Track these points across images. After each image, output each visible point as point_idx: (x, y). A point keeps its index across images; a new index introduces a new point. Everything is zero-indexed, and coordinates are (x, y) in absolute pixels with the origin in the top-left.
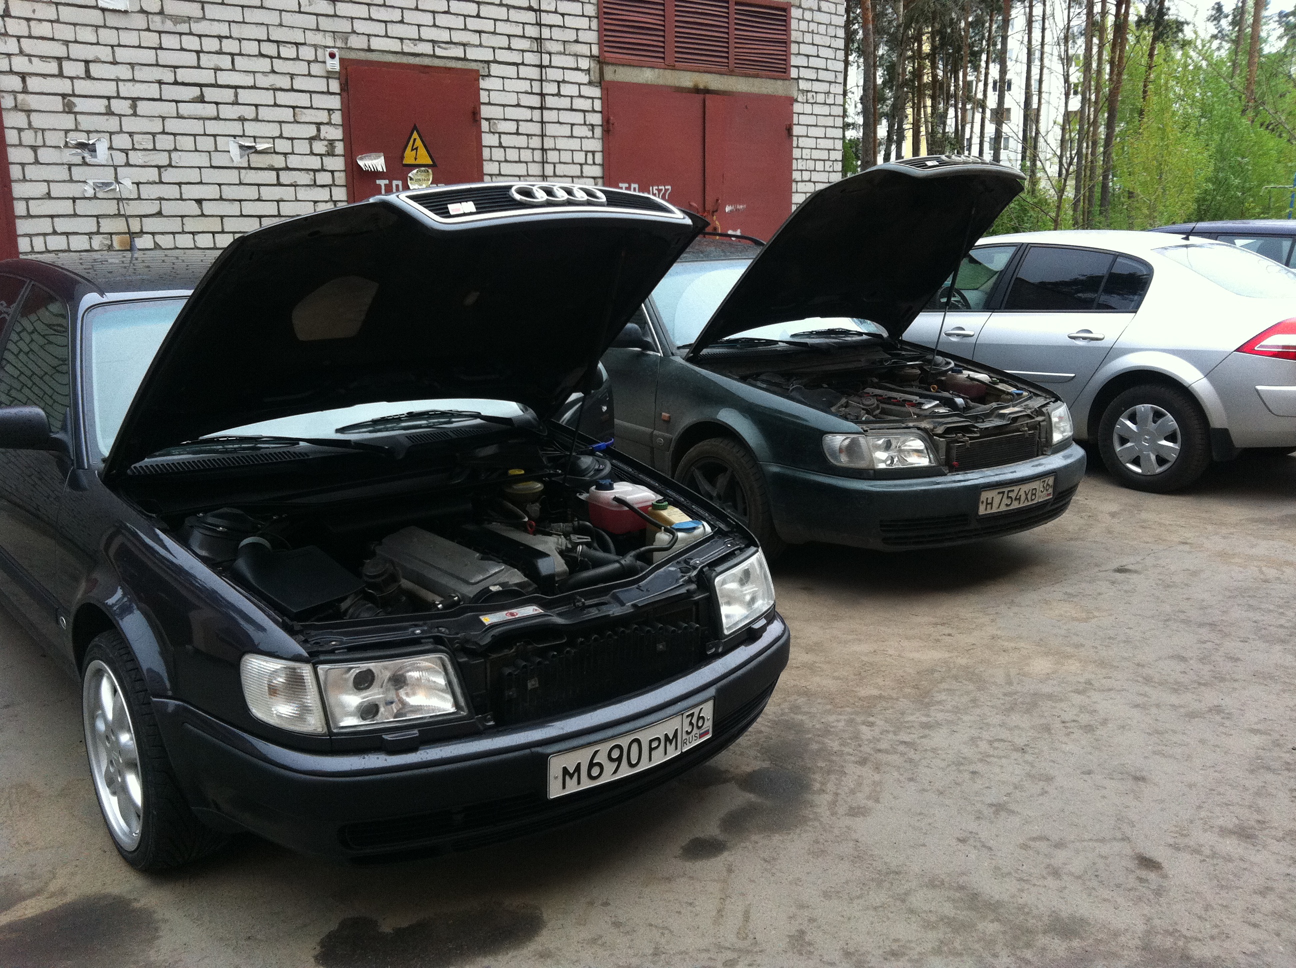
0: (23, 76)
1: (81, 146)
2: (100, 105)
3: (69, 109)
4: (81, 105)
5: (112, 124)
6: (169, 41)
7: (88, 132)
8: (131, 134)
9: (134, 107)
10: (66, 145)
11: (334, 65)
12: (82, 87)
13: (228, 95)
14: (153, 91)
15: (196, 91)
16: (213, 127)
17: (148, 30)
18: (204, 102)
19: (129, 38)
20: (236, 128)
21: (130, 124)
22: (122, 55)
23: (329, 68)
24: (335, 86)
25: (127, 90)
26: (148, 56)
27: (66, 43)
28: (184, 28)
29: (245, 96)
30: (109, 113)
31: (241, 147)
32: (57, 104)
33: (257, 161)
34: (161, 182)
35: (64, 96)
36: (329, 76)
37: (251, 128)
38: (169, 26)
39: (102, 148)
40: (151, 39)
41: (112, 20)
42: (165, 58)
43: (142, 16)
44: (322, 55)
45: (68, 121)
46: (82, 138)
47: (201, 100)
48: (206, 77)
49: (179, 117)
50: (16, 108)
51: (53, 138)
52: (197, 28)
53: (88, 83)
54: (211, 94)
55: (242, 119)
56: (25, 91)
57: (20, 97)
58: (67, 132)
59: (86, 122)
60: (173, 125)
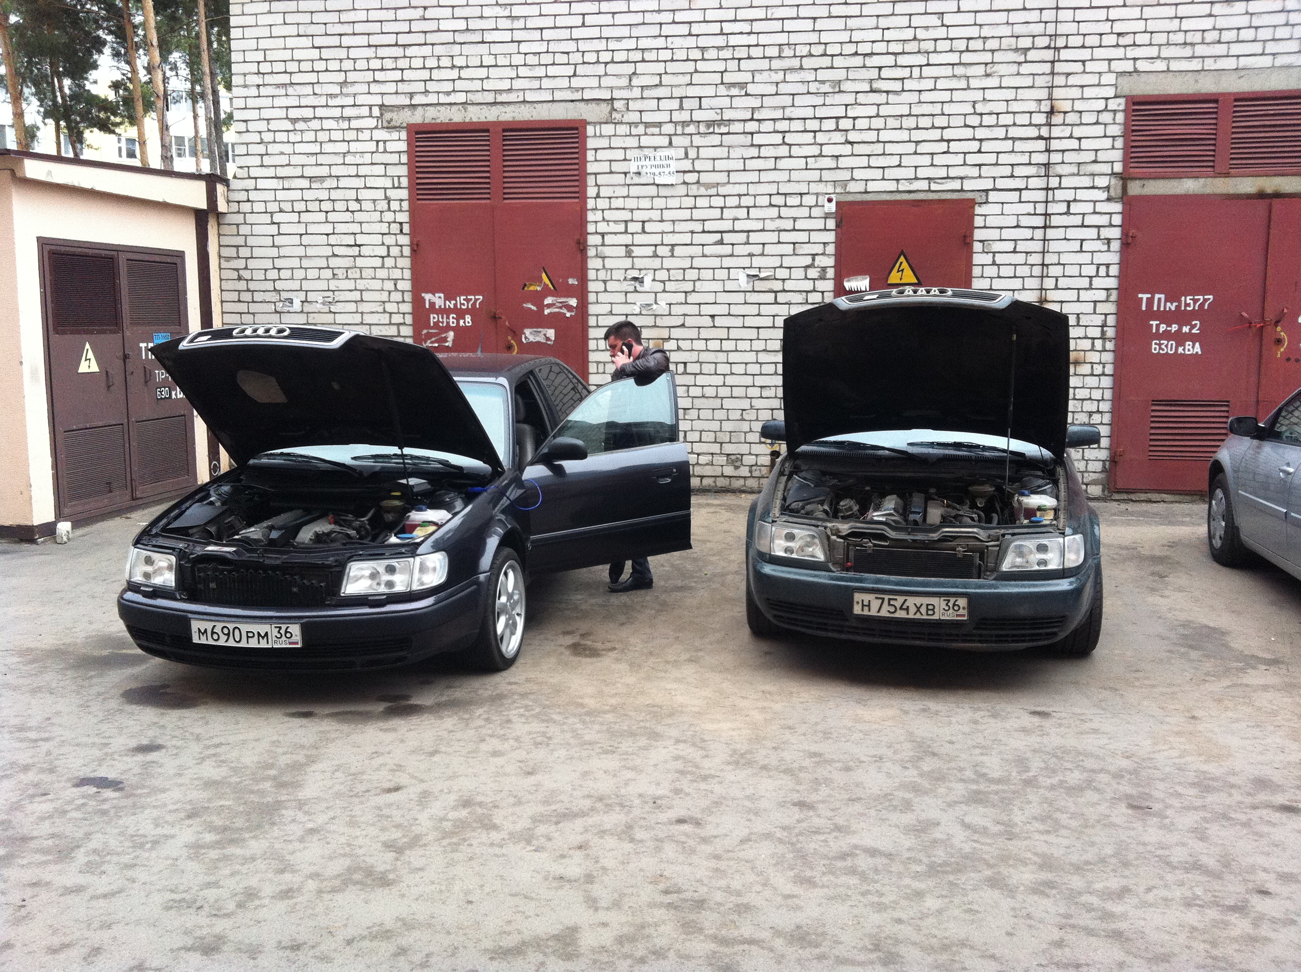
0: (603, 235)
1: (635, 279)
2: (649, 251)
3: (629, 255)
4: (637, 251)
5: (656, 263)
6: (701, 202)
7: (640, 270)
8: (668, 270)
9: (672, 251)
10: (625, 279)
11: (832, 207)
12: (639, 239)
13: (742, 237)
14: (687, 239)
15: (718, 236)
16: (727, 262)
17: (687, 195)
18: (722, 244)
19: (673, 203)
20: (746, 262)
21: (668, 263)
22: (667, 215)
23: (826, 210)
24: (831, 224)
25: (669, 239)
26: (686, 214)
27: (632, 210)
28: (713, 191)
29: (754, 237)
30: (655, 255)
31: (748, 276)
32: (622, 251)
33: (759, 285)
34: (686, 303)
35: (627, 246)
36: (827, 216)
37: (757, 262)
38: (702, 191)
39: (648, 280)
40: (689, 202)
41: (663, 192)
42: (697, 214)
43: (684, 186)
44: (823, 200)
45: (627, 263)
46: (635, 274)
47: (721, 242)
48: (726, 225)
49: (704, 256)
50: (597, 256)
51: (618, 275)
52: (722, 190)
53: (643, 236)
54: (728, 238)
55: (751, 255)
56: (603, 245)
57: (599, 248)
58: (626, 270)
59: (639, 263)
60: (697, 263)
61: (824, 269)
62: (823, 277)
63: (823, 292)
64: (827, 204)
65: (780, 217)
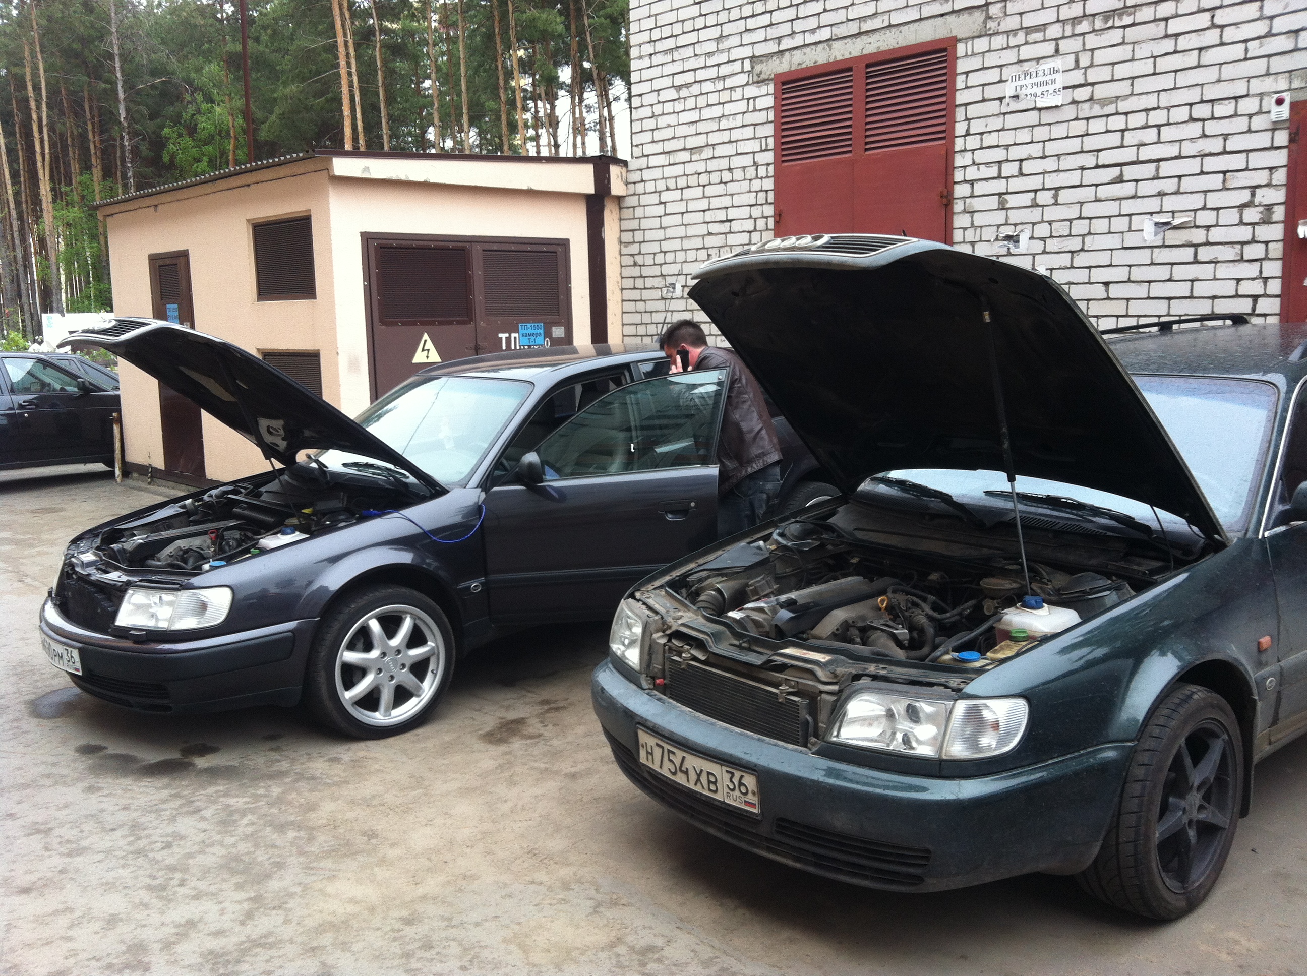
0: (972, 183)
1: (1008, 238)
2: (1026, 199)
3: (1002, 207)
4: (1012, 201)
5: (1035, 215)
6: (1097, 126)
7: (1015, 225)
8: (1050, 223)
9: (1056, 197)
10: (997, 239)
12: (1015, 184)
13: (1148, 170)
14: (1074, 178)
15: (1115, 172)
16: (1128, 207)
17: (1077, 119)
18: (1122, 181)
19: (1059, 131)
20: (1153, 204)
21: (1051, 213)
22: (1052, 148)
23: (1273, 117)
24: (1282, 138)
25: (1052, 181)
26: (1075, 145)
27: (1007, 147)
28: (1111, 109)
29: (1167, 169)
30: (1035, 205)
31: (1157, 224)
32: (994, 202)
33: (1173, 237)
34: (1072, 267)
35: (1000, 194)
36: (1275, 127)
37: (1170, 203)
38: (1097, 110)
39: (1024, 238)
40: (1079, 127)
41: (1047, 117)
42: (1091, 143)
43: (1073, 107)
44: (1269, 103)
45: (1000, 217)
46: (1009, 231)
47: (1120, 180)
48: (1127, 155)
49: (1097, 200)
50: (965, 211)
51: (989, 234)
52: (1123, 106)
53: (1021, 179)
54: (1130, 172)
55: (1161, 194)
56: (972, 196)
57: (968, 200)
58: (999, 226)
59: (1014, 217)
60: (1090, 210)
61: (1269, 208)
62: (1266, 221)
63: (1267, 243)
64: (1275, 109)
65: (1204, 136)
